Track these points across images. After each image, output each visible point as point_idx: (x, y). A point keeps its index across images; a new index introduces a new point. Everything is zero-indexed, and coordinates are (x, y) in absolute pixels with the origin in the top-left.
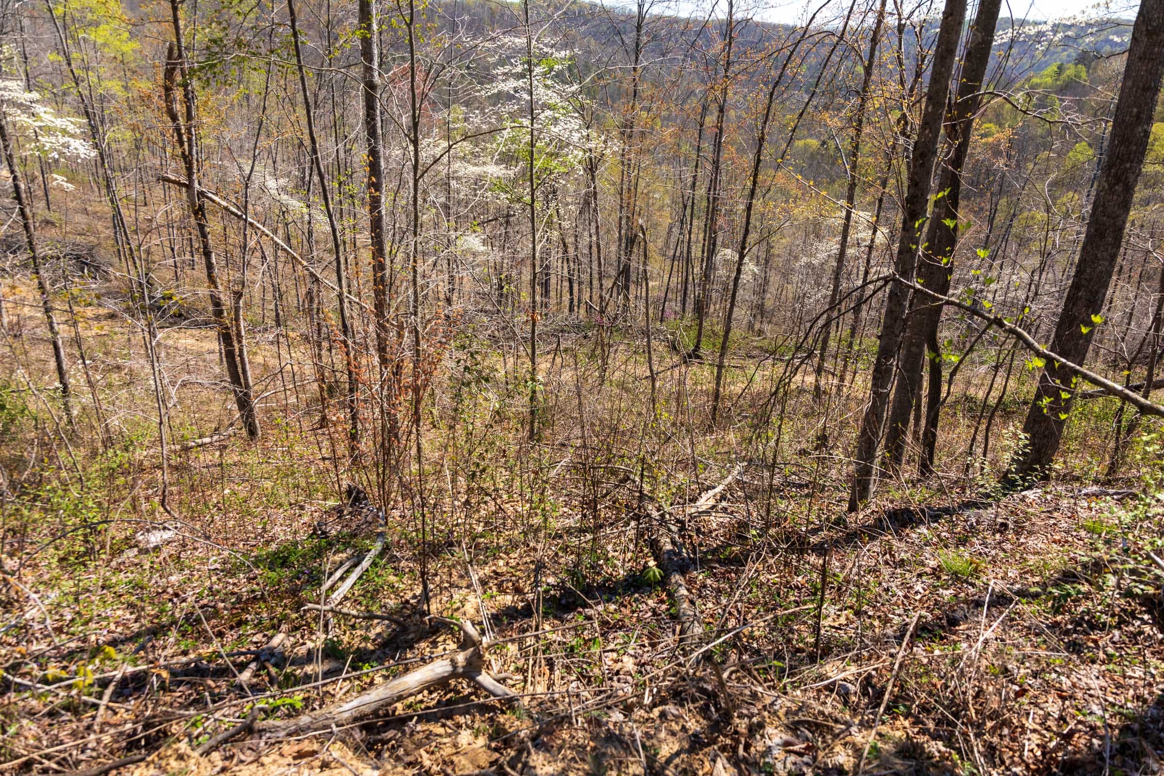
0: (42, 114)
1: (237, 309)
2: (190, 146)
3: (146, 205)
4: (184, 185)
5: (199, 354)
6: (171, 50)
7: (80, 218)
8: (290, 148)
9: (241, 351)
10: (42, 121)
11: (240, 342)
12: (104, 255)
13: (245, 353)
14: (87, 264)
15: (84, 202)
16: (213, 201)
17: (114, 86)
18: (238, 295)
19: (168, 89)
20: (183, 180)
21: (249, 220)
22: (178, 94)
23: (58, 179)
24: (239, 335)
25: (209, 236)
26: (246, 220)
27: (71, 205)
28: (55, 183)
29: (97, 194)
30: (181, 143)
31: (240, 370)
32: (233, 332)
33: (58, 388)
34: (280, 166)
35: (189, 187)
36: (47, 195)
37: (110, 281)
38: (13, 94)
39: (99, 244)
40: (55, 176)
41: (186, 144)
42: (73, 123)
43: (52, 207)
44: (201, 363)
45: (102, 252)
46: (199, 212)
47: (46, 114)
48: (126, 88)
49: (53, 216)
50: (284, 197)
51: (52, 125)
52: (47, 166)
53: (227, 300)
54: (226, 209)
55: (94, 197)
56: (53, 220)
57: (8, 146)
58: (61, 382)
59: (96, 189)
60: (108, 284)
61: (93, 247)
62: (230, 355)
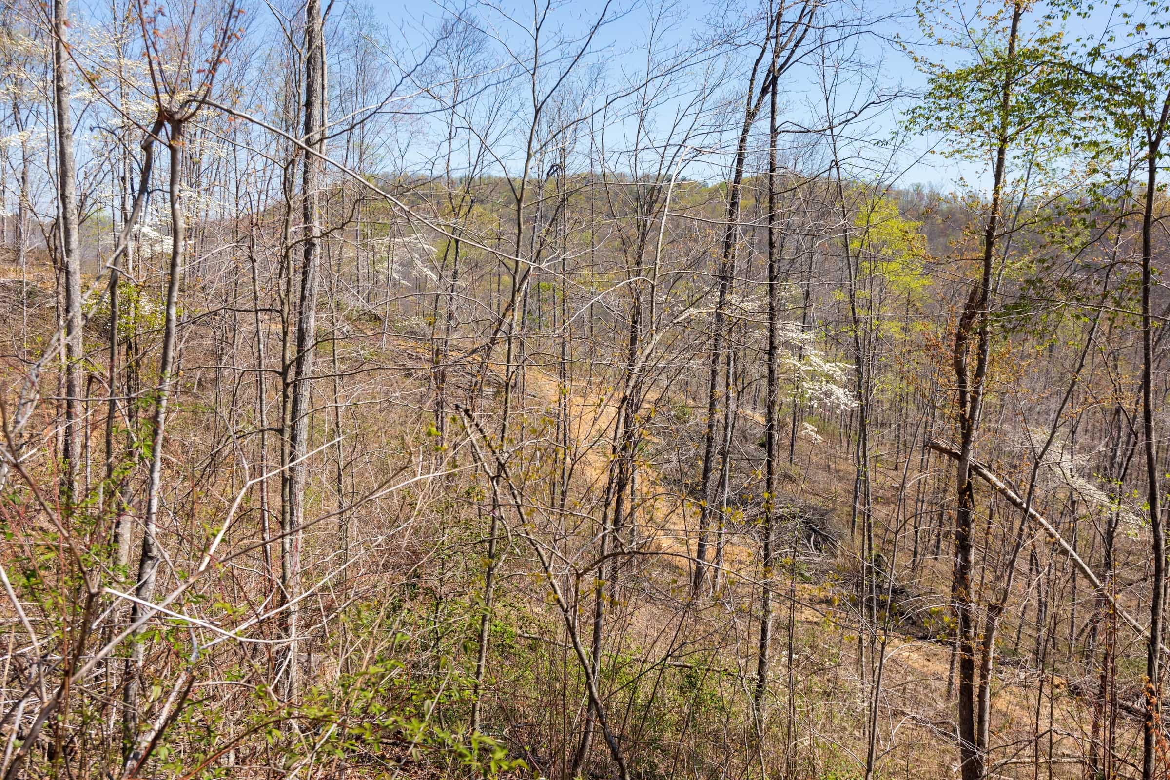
0: (812, 358)
1: (989, 630)
2: (973, 408)
3: (896, 469)
4: (956, 456)
5: (924, 677)
6: (974, 292)
7: (821, 476)
8: (1099, 416)
9: (982, 690)
10: (811, 365)
11: (983, 676)
12: (836, 524)
13: (988, 695)
14: (815, 531)
15: (828, 457)
16: (988, 480)
17: (892, 329)
18: (995, 610)
19: (960, 338)
20: (956, 449)
21: (1031, 510)
22: (973, 344)
23: (809, 429)
24: (984, 667)
25: (973, 525)
26: (1026, 511)
27: (814, 459)
28: (803, 433)
29: (844, 449)
30: (963, 403)
31: (976, 719)
32: (977, 659)
33: (753, 679)
34: (1082, 439)
35: (961, 458)
36: (792, 445)
37: (836, 557)
38: (790, 334)
39: (834, 509)
40: (806, 424)
41: (969, 405)
42: (840, 368)
43: (795, 459)
44: (921, 689)
45: (835, 519)
46: (966, 492)
47: (815, 357)
48: (905, 330)
49: (794, 471)
50: (1080, 482)
51: (820, 370)
52: (799, 413)
53: (979, 614)
54: (1003, 492)
55: (840, 452)
56: (792, 473)
57: (773, 391)
58: (759, 673)
59: (845, 444)
60: (832, 560)
61: (827, 512)
62: (966, 691)
